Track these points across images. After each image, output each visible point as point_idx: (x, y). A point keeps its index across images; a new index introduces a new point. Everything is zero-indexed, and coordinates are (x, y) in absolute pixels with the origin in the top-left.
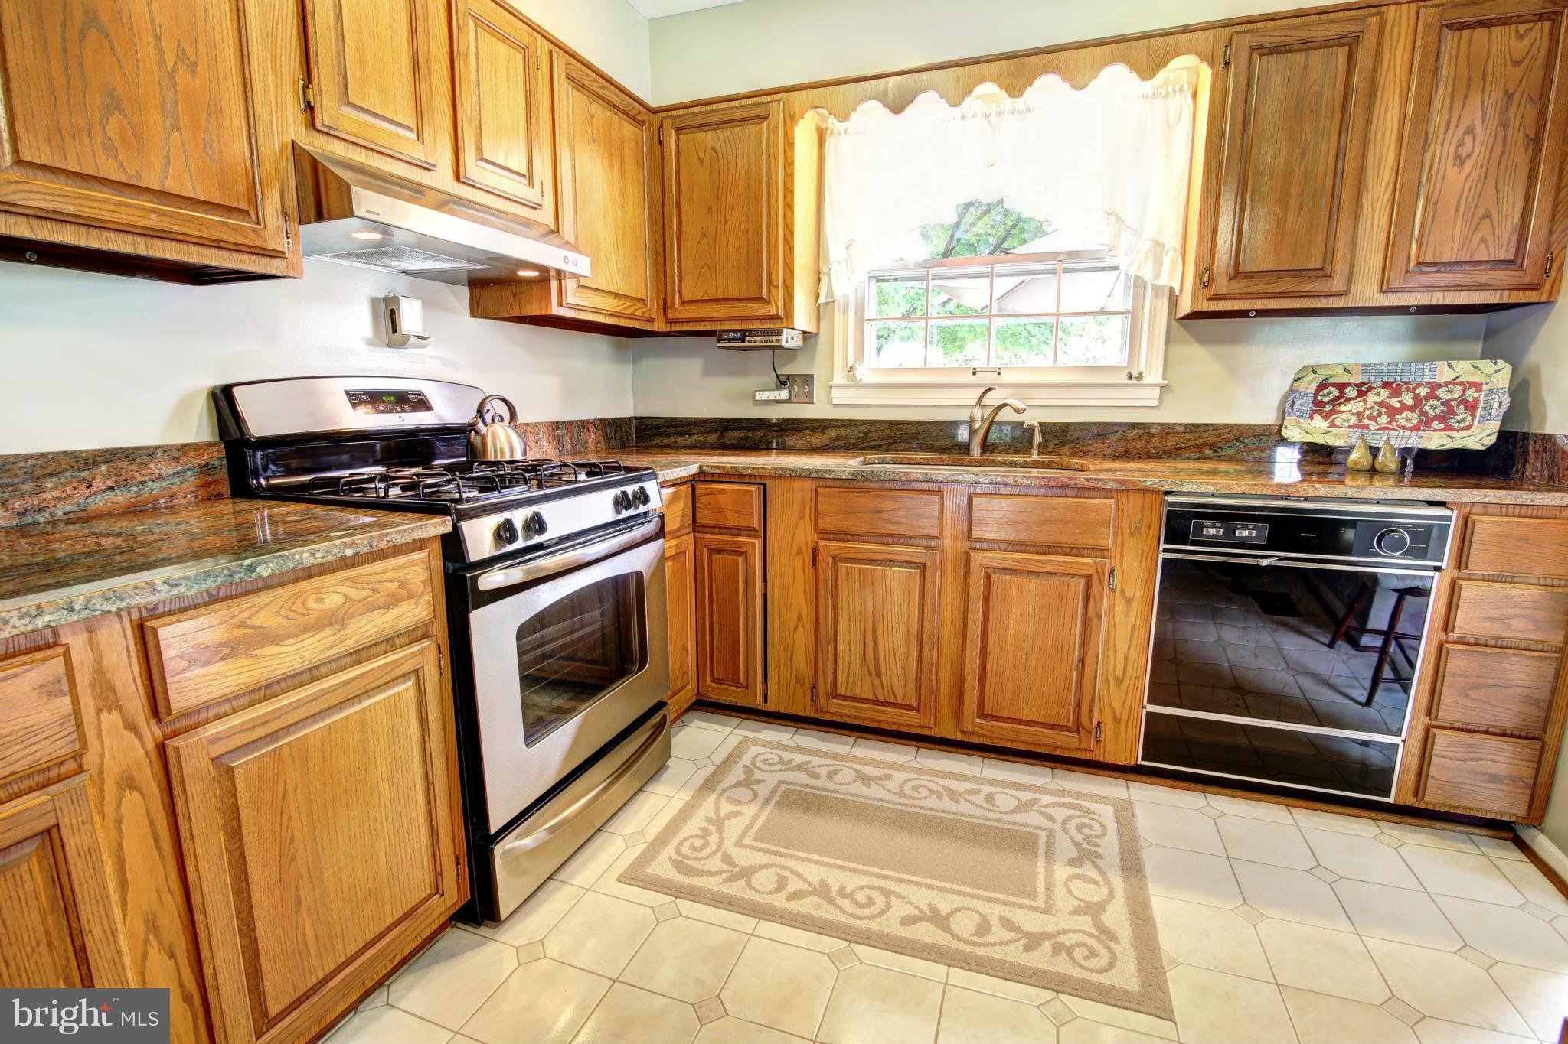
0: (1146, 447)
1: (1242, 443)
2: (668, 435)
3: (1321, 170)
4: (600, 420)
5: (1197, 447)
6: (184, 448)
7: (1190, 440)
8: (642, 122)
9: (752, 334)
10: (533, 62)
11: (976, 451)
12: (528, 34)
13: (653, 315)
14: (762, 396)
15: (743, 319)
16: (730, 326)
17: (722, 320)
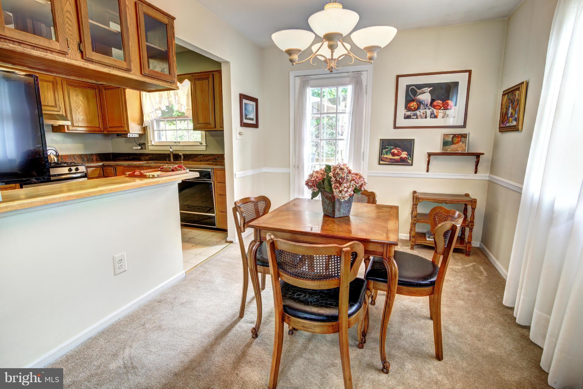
1: (219, 158)
7: (211, 158)
8: (96, 88)
9: (123, 134)
10: (55, 84)
11: (172, 160)
12: (53, 78)
13: (102, 130)
14: (134, 148)
15: (121, 131)
16: (118, 133)
17: (117, 131)
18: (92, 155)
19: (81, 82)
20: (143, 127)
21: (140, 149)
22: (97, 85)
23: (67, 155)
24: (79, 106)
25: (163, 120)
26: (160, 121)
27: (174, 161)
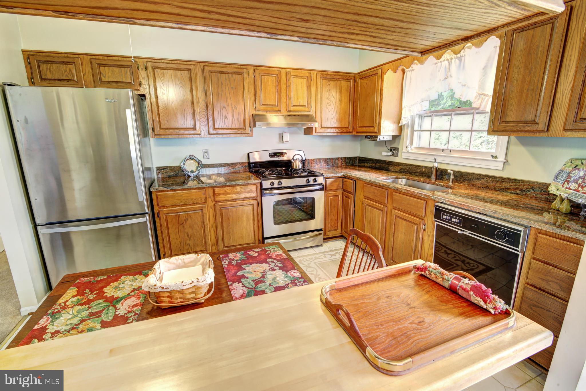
0: (494, 186)
1: (534, 190)
2: (365, 163)
3: (537, 78)
4: (344, 158)
5: (514, 189)
6: (242, 163)
7: (512, 186)
8: (351, 79)
9: (372, 137)
10: (310, 79)
11: (433, 179)
12: (309, 73)
13: (351, 130)
14: (384, 154)
15: (370, 132)
16: (368, 134)
17: (366, 132)
18: (338, 159)
19: (336, 74)
20: (399, 125)
21: (390, 156)
22: (353, 75)
23: (314, 159)
24: (330, 104)
25: (431, 114)
26: (425, 116)
27: (436, 180)
